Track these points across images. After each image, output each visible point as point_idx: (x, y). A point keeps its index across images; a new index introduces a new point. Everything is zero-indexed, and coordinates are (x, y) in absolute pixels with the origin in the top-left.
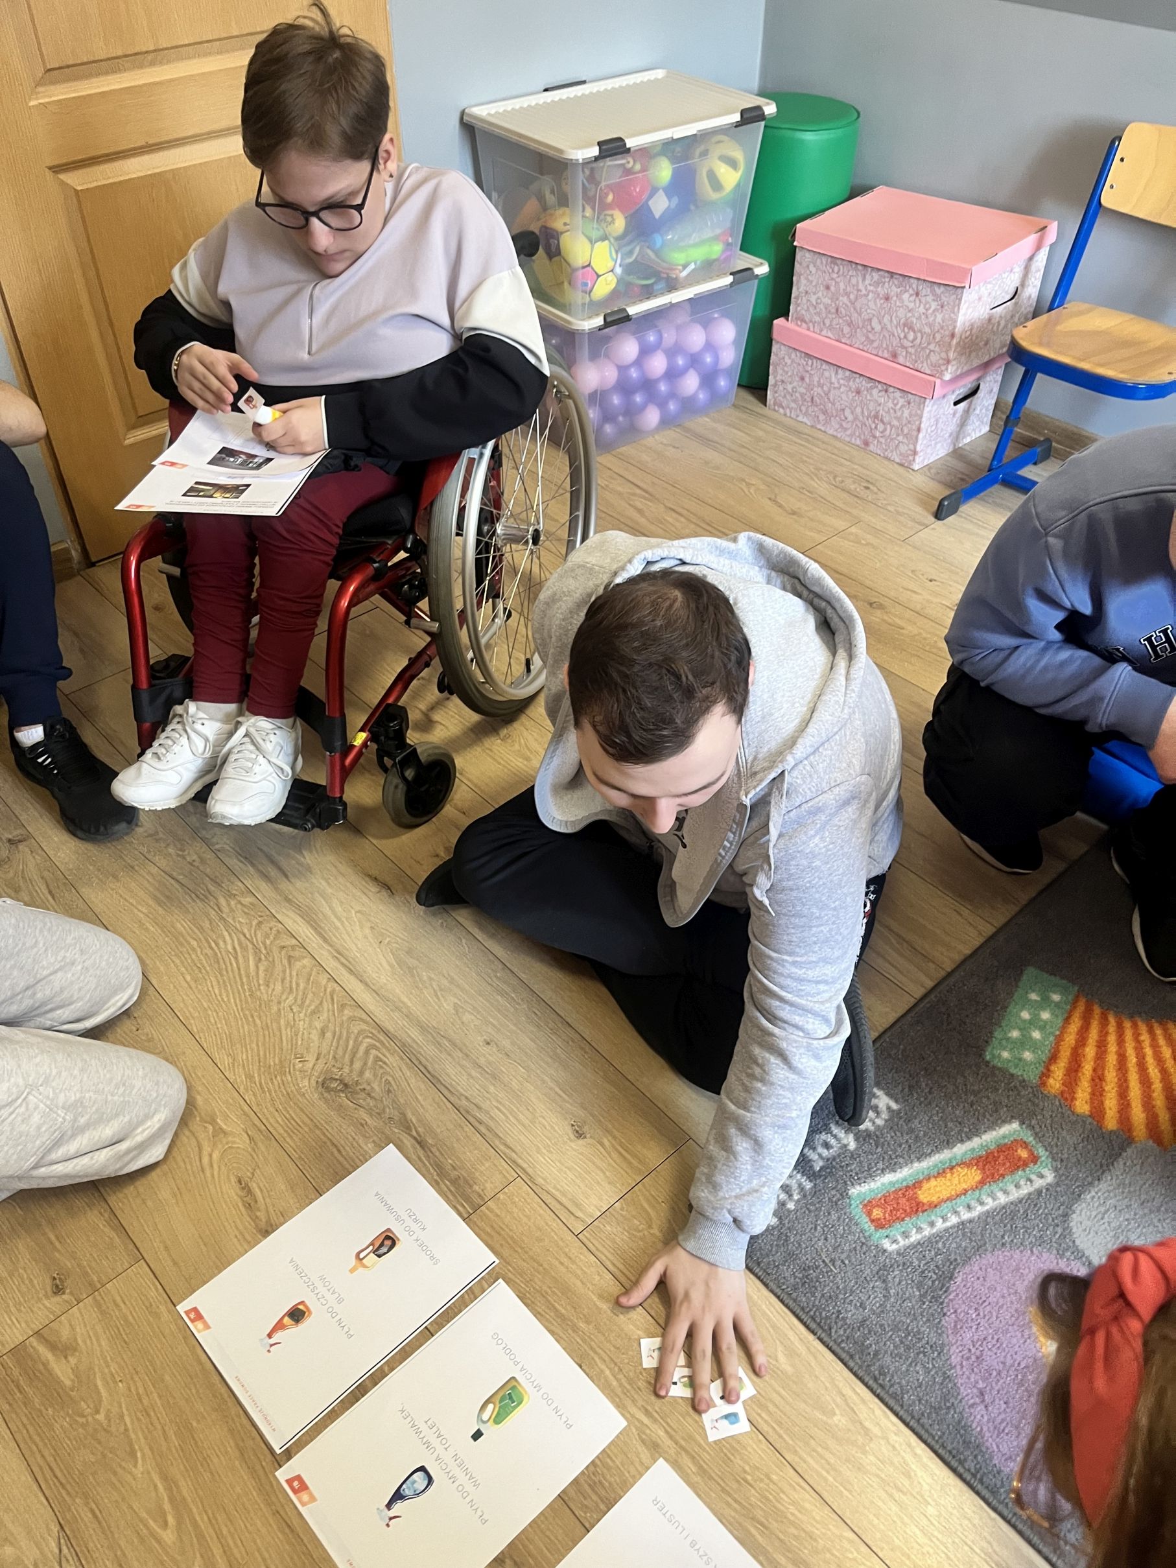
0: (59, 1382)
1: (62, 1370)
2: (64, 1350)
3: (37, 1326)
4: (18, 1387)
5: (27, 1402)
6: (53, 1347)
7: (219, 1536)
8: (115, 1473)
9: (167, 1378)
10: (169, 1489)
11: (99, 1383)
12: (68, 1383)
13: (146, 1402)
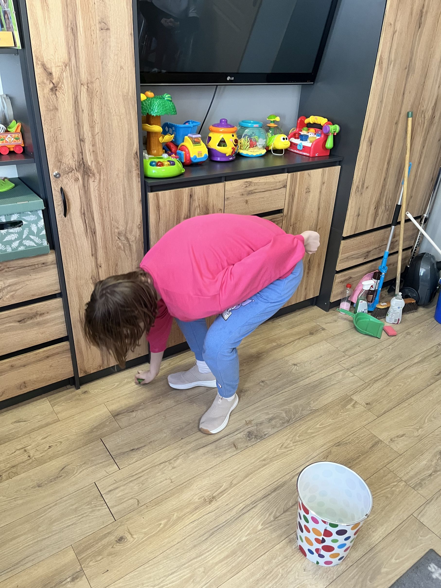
0: (346, 406)
1: (349, 406)
2: (354, 406)
3: (358, 402)
4: (344, 400)
5: (341, 402)
6: (354, 404)
7: (319, 434)
8: (329, 417)
9: (351, 424)
10: (327, 426)
11: (348, 413)
12: (347, 408)
13: (345, 421)
